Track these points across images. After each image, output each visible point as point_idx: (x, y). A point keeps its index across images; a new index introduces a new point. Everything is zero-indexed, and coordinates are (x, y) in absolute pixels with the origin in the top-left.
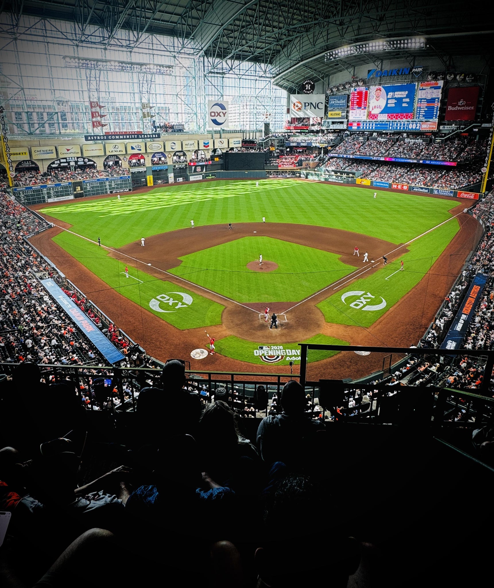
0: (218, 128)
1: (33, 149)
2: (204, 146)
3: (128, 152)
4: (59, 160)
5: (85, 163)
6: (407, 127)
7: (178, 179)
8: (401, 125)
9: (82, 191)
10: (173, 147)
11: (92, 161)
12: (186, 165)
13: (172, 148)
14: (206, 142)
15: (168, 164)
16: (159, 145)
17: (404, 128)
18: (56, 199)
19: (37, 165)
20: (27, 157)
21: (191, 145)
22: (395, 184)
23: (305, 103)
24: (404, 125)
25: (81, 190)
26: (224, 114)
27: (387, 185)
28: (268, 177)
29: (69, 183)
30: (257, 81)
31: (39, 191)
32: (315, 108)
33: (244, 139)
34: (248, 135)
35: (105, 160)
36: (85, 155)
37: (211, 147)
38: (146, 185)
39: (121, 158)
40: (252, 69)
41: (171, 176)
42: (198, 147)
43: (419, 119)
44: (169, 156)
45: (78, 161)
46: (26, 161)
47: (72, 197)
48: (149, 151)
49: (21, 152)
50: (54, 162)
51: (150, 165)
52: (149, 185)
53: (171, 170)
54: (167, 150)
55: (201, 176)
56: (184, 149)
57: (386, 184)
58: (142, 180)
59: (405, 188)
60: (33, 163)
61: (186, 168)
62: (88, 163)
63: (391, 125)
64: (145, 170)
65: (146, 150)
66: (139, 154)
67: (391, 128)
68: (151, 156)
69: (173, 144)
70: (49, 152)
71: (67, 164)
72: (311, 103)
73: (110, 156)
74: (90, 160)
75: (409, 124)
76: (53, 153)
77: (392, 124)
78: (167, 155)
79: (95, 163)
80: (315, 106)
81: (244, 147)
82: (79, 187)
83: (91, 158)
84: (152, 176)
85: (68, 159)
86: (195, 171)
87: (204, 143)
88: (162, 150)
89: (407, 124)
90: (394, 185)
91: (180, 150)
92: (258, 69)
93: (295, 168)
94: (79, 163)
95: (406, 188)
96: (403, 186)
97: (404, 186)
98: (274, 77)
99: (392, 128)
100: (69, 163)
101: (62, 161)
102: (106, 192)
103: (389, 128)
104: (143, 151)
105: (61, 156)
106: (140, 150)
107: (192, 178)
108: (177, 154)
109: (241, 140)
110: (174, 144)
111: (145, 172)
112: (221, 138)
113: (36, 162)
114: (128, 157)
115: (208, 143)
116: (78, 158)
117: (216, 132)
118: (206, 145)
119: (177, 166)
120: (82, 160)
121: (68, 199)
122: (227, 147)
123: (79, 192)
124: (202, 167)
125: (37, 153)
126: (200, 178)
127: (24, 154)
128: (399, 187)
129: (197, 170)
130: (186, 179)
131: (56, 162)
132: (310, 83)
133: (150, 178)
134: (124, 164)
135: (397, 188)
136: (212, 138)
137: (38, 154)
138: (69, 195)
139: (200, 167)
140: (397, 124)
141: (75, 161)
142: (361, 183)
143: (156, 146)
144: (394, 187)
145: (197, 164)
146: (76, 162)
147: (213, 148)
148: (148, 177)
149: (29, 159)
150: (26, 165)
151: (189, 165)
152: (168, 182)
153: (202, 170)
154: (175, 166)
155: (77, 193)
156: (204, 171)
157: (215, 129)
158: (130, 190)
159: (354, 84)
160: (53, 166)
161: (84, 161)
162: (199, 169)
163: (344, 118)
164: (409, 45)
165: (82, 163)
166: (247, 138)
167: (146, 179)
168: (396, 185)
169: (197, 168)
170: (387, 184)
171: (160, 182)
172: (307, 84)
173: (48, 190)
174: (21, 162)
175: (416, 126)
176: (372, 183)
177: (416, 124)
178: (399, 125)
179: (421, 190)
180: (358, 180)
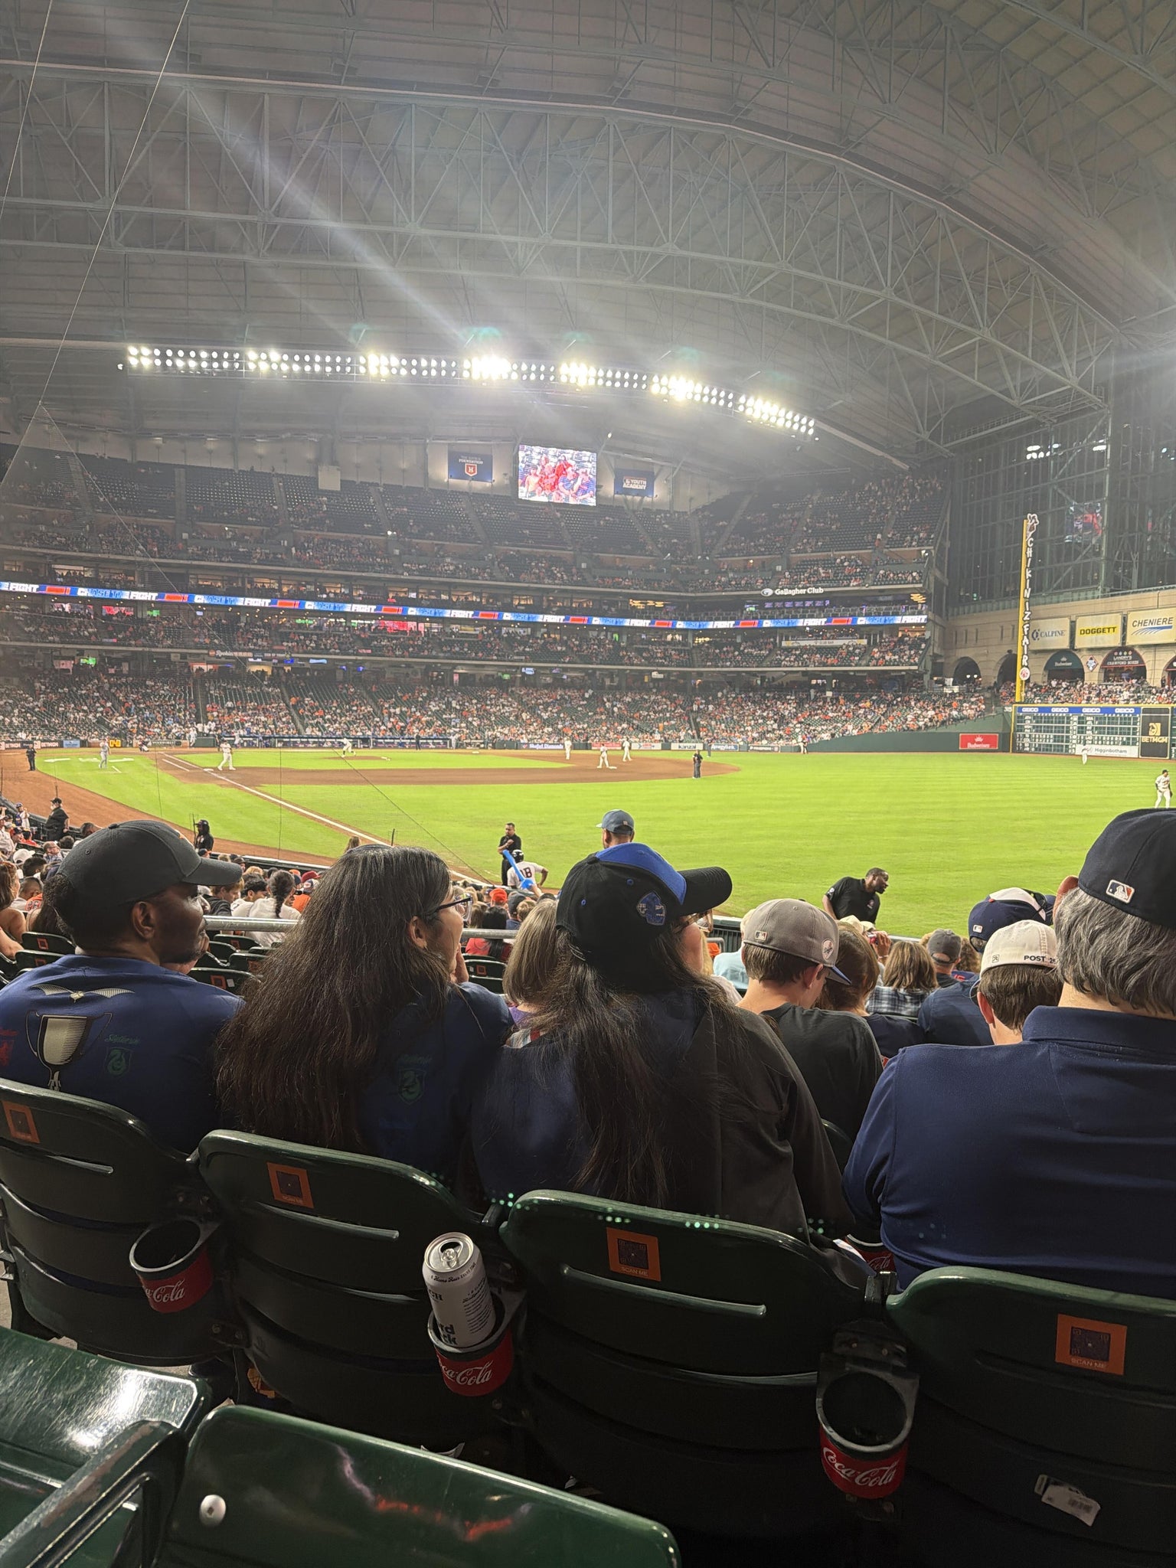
1: (1131, 618)
9: (1165, 739)
18: (1094, 747)
19: (1141, 661)
20: (1113, 640)
25: (1162, 734)
29: (1137, 710)
31: (1060, 720)
46: (1122, 650)
47: (1133, 751)
49: (1106, 626)
60: (1136, 656)
70: (1164, 625)
76: (1170, 627)
82: (1159, 725)
113: (1141, 653)
121: (1123, 755)
123: (1156, 740)
125: (1137, 628)
127: (1111, 630)
137: (1138, 632)
138: (1128, 744)
149: (1118, 643)
150: (1122, 660)
155: (1150, 743)
173: (1082, 721)
174: (1113, 652)
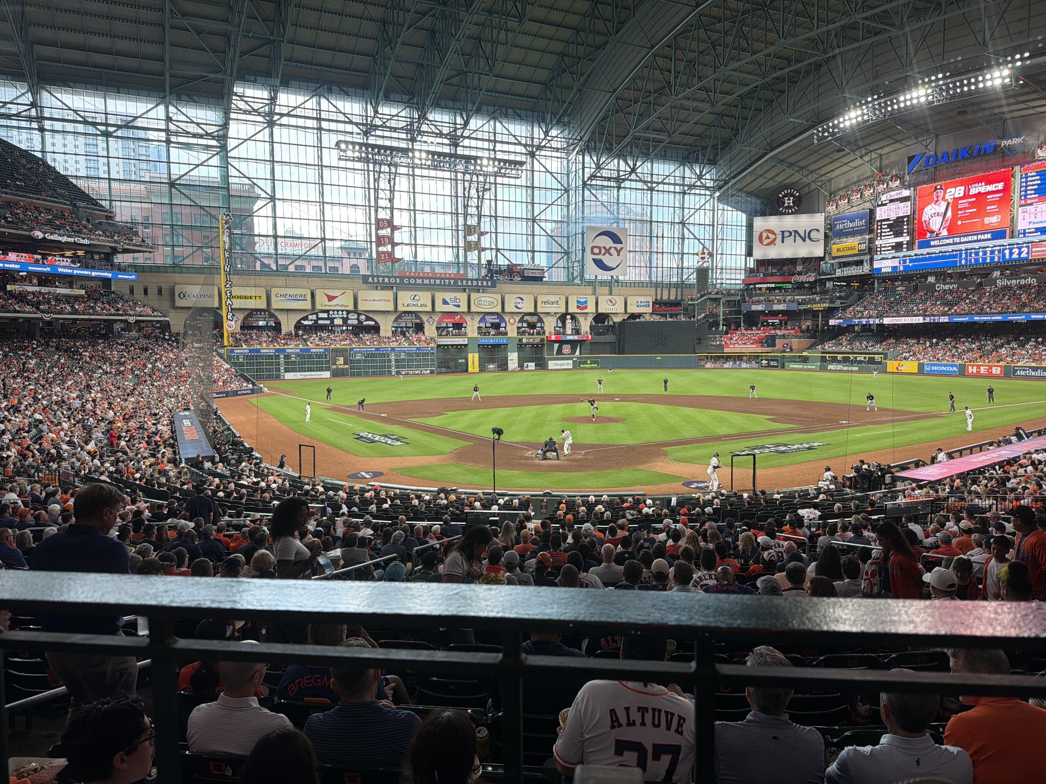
0: (605, 276)
1: (274, 292)
2: (578, 307)
3: (437, 309)
4: (317, 314)
5: (360, 322)
6: (999, 258)
7: (525, 364)
8: (985, 253)
9: (346, 366)
10: (519, 306)
11: (372, 320)
12: (542, 340)
13: (517, 307)
14: (582, 300)
15: (509, 335)
16: (493, 300)
17: (992, 258)
19: (279, 320)
20: (261, 304)
21: (553, 303)
22: (973, 366)
23: (783, 232)
24: (992, 252)
25: (345, 363)
26: (619, 252)
27: (955, 369)
28: (703, 367)
29: (326, 350)
30: (687, 197)
31: (270, 357)
32: (804, 240)
33: (659, 298)
34: (666, 293)
35: (395, 321)
36: (361, 307)
37: (591, 309)
38: (467, 371)
39: (425, 318)
40: (677, 173)
41: (513, 358)
42: (567, 308)
43: (1025, 236)
44: (512, 321)
45: (348, 318)
46: (261, 310)
47: (327, 374)
48: (474, 308)
49: (253, 294)
50: (307, 316)
51: (476, 335)
52: (470, 370)
53: (513, 345)
54: (507, 310)
55: (571, 362)
56: (539, 310)
57: (952, 366)
58: (460, 361)
59: (996, 371)
60: (272, 316)
61: (543, 345)
62: (365, 323)
63: (963, 256)
64: (466, 343)
65: (469, 307)
66: (457, 313)
67: (963, 262)
68: (478, 318)
69: (519, 300)
71: (328, 322)
72: (796, 232)
73: (405, 312)
74: (368, 319)
75: (1004, 250)
77: (966, 254)
78: (507, 319)
79: (376, 323)
80: (803, 235)
81: (657, 314)
82: (342, 359)
83: (371, 315)
84: (477, 355)
85: (331, 313)
86: (560, 351)
87: (578, 302)
88: (498, 309)
89: (999, 251)
90: (970, 368)
91: (532, 310)
92: (688, 173)
93: (760, 350)
94: (349, 322)
95: (999, 372)
96: (990, 367)
97: (994, 368)
98: (720, 188)
99: (966, 259)
100: (332, 320)
101: (321, 315)
102: (390, 372)
103: (960, 261)
104: (464, 308)
105: (318, 307)
106: (458, 306)
107: (552, 365)
108: (526, 318)
109: (651, 300)
110: (522, 299)
111: (466, 345)
112: (611, 294)
113: (276, 314)
114: (437, 318)
115: (586, 302)
116: (348, 312)
117: (603, 283)
118: (582, 305)
119: (524, 341)
120: (356, 316)
121: (320, 377)
122: (623, 311)
123: (340, 367)
124: (573, 344)
126: (568, 364)
127: (258, 298)
128: (983, 370)
129: (564, 351)
130: (541, 365)
131: (310, 317)
132: (792, 195)
133: (473, 358)
134: (430, 330)
135: (978, 372)
136: (594, 294)
137: (280, 301)
138: (323, 370)
139: (569, 346)
140: (977, 254)
141: (343, 318)
142: (897, 368)
143: (487, 302)
144: (970, 371)
145: (563, 338)
146: (345, 320)
147: (594, 311)
148: (470, 356)
149: (264, 306)
150: (260, 318)
151: (548, 341)
152: (506, 369)
153: (573, 352)
154: (521, 340)
155: (337, 369)
156: (578, 353)
157: (599, 278)
158: (432, 372)
159: (881, 186)
160: (306, 323)
161: (358, 319)
162: (566, 349)
163: (865, 254)
164: (981, 85)
165: (356, 322)
166: (665, 298)
167: (467, 360)
168: (975, 368)
169: (564, 346)
170: (955, 366)
171: (491, 366)
172: (786, 196)
173: (287, 357)
174: (252, 312)
175: (1020, 253)
176: (921, 366)
177: (1020, 248)
178: (981, 254)
179: (1033, 374)
180: (891, 365)
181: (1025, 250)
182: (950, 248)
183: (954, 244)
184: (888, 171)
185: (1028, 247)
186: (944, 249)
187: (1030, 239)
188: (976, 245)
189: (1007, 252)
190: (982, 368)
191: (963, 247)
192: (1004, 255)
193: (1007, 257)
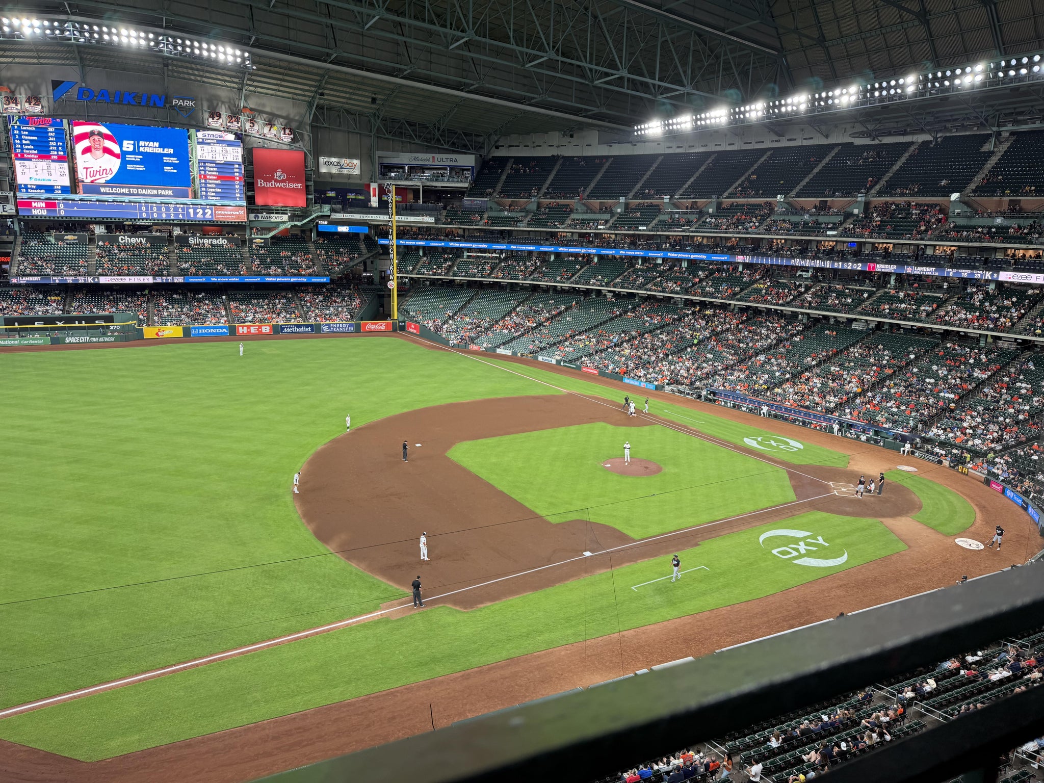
6: (184, 216)
8: (168, 209)
17: (176, 215)
22: (243, 327)
24: (176, 209)
27: (225, 330)
43: (207, 199)
57: (221, 328)
59: (266, 329)
63: (144, 209)
67: (144, 215)
75: (187, 208)
77: (146, 207)
89: (183, 209)
90: (240, 329)
95: (268, 331)
96: (260, 327)
97: (263, 328)
99: (147, 214)
103: (141, 214)
128: (253, 330)
135: (249, 332)
140: (159, 209)
142: (157, 334)
144: (241, 332)
168: (245, 328)
170: (224, 327)
175: (204, 214)
176: (187, 331)
177: (204, 210)
178: (163, 209)
179: (298, 330)
180: (149, 332)
181: (209, 211)
182: (126, 199)
183: (130, 194)
184: (12, 86)
185: (211, 209)
186: (118, 198)
187: (213, 202)
188: (158, 200)
189: (191, 211)
190: (252, 328)
191: (142, 199)
192: (189, 213)
193: (192, 215)
